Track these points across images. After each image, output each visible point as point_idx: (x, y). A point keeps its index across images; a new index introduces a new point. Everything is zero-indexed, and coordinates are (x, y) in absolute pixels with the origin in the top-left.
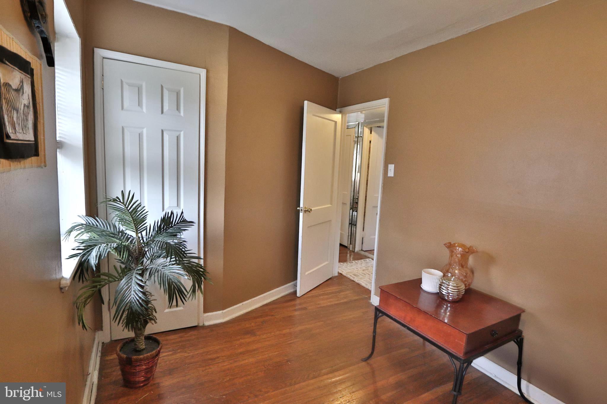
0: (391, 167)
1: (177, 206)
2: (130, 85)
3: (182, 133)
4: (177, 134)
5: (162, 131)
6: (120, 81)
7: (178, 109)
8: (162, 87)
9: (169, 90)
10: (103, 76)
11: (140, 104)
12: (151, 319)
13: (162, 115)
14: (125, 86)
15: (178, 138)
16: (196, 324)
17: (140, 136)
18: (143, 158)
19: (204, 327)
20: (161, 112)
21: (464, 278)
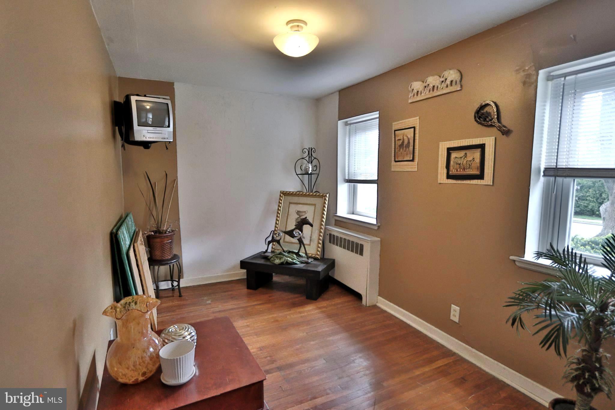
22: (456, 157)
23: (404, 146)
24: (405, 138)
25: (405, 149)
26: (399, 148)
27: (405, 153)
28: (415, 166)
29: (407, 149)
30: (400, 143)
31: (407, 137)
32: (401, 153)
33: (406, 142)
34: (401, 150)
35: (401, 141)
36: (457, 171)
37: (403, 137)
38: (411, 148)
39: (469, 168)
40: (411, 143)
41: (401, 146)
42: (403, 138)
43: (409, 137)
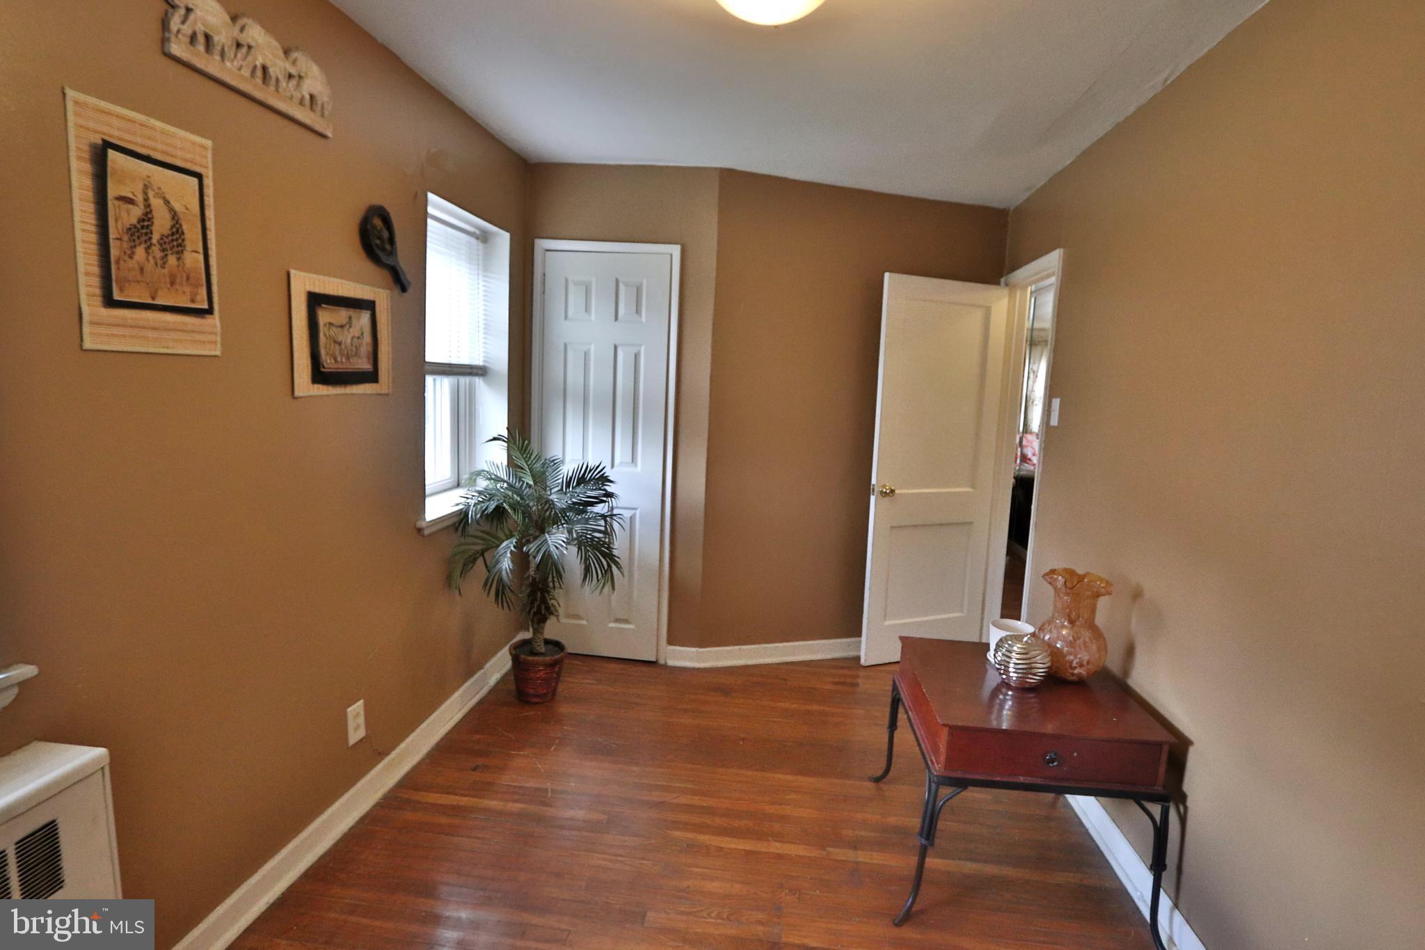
0: (1056, 403)
1: (632, 461)
2: (576, 284)
3: (643, 349)
4: (634, 350)
5: (616, 348)
6: (564, 281)
7: (638, 311)
8: (617, 281)
9: (626, 285)
10: (544, 275)
11: (587, 309)
12: (551, 613)
13: (616, 323)
14: (571, 286)
15: (637, 356)
16: (654, 659)
17: (586, 355)
18: (589, 386)
19: (665, 667)
20: (614, 319)
21: (1067, 647)
22: (330, 324)
23: (154, 241)
24: (156, 203)
25: (156, 250)
26: (126, 238)
27: (165, 271)
28: (212, 338)
29: (172, 260)
30: (134, 221)
31: (167, 202)
32: (142, 270)
33: (161, 225)
34: (140, 252)
35: (137, 212)
36: (336, 361)
37: (145, 193)
38: (193, 259)
39: (356, 355)
40: (188, 235)
41: (141, 231)
42: (146, 200)
43: (177, 206)
